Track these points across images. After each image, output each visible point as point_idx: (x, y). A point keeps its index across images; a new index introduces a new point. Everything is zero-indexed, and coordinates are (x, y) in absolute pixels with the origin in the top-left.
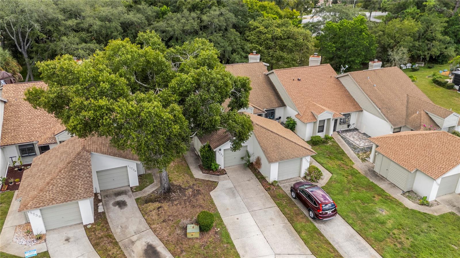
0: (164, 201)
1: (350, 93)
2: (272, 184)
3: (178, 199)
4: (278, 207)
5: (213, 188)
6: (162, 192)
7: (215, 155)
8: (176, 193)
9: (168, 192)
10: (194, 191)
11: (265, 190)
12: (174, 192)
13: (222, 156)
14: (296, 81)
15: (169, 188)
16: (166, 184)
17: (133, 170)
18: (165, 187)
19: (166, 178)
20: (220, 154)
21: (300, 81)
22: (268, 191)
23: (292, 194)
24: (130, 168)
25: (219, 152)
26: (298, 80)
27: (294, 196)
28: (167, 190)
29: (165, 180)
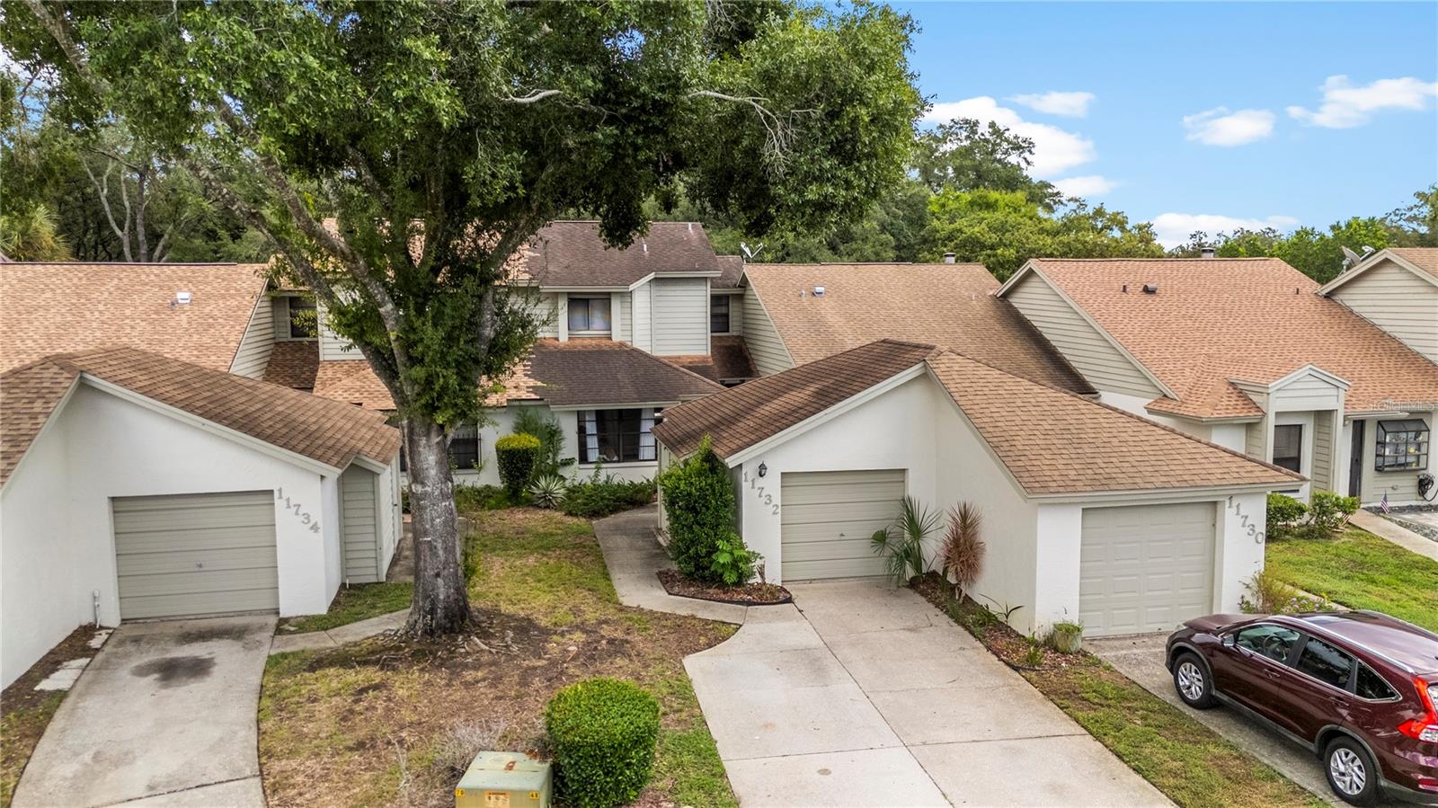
0: (410, 667)
1: (1406, 342)
2: (1050, 643)
3: (494, 663)
4: (1097, 738)
5: (703, 640)
6: (420, 625)
7: (737, 491)
8: (495, 642)
9: (452, 630)
10: (598, 642)
11: (1008, 669)
12: (485, 635)
13: (771, 508)
14: (1135, 295)
15: (460, 607)
16: (440, 581)
17: (302, 518)
18: (438, 595)
19: (444, 542)
20: (764, 499)
21: (1153, 297)
22: (1024, 669)
23: (1181, 683)
24: (289, 507)
25: (757, 486)
26: (1147, 290)
27: (1196, 692)
28: (446, 617)
29: (441, 552)
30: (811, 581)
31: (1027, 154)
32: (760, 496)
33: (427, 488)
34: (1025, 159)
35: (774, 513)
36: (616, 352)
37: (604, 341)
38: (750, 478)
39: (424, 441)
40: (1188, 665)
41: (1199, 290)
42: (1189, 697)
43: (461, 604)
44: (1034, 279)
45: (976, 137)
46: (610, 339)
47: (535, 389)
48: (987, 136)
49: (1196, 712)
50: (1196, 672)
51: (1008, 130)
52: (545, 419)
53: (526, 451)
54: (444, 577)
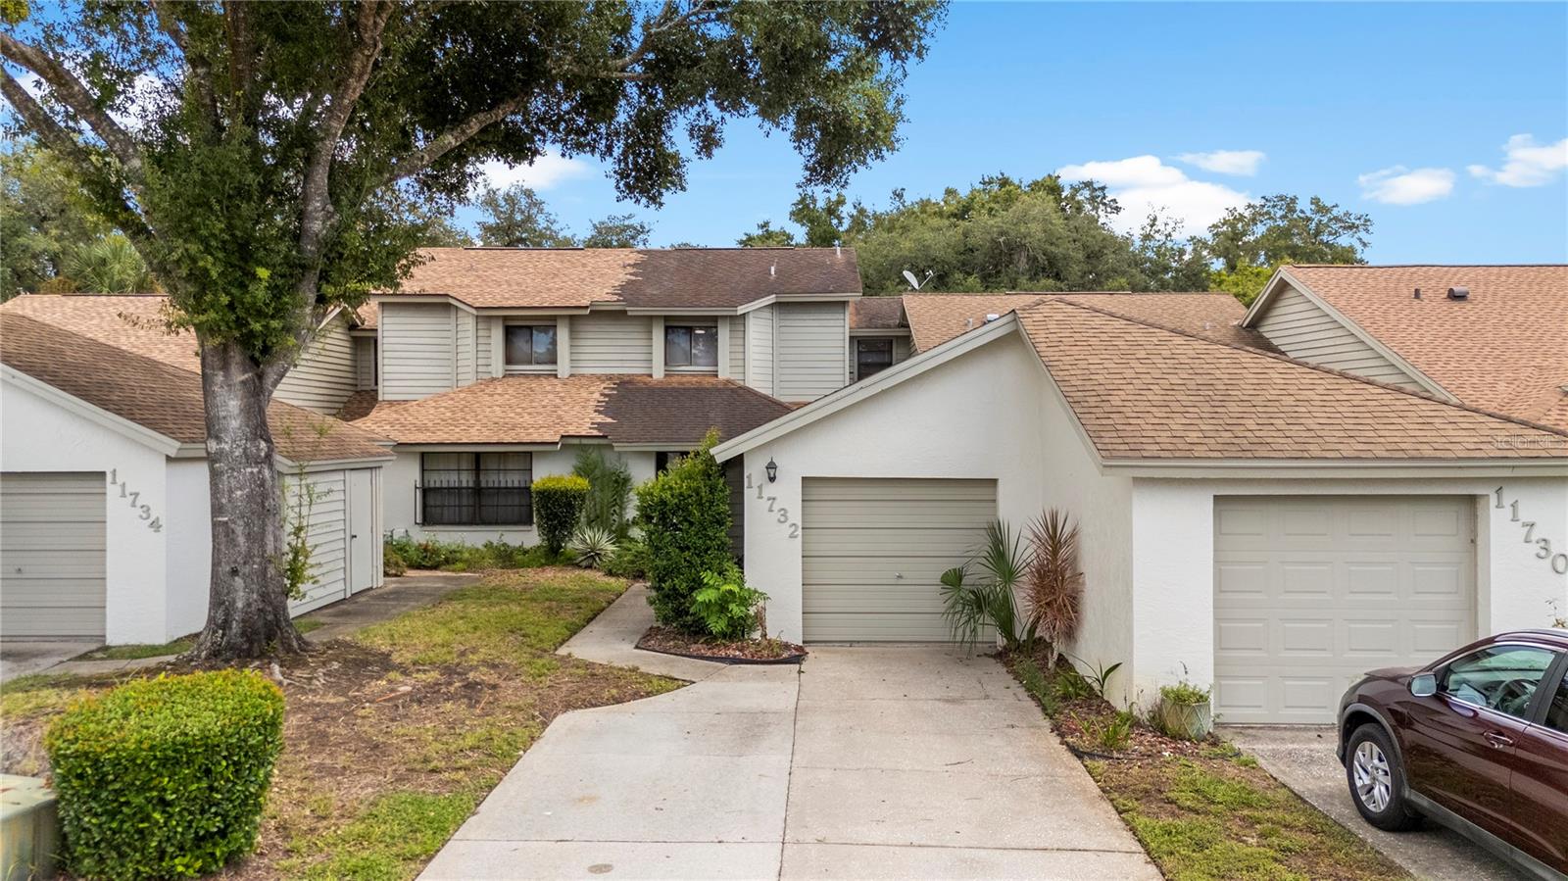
2: (1154, 720)
9: (246, 654)
11: (1068, 756)
13: (786, 529)
14: (1435, 304)
15: (267, 624)
16: (239, 581)
17: (140, 511)
18: (234, 602)
19: (247, 524)
20: (776, 515)
21: (1463, 304)
22: (1091, 755)
23: (1359, 783)
24: (124, 495)
25: (765, 495)
26: (1455, 297)
27: (1380, 798)
28: (243, 634)
29: (241, 540)
30: (851, 643)
31: (1362, 234)
32: (771, 510)
33: (223, 445)
34: (1360, 239)
35: (792, 536)
36: (718, 390)
37: (708, 379)
38: (755, 483)
39: (220, 378)
40: (1367, 744)
41: (1538, 297)
42: (1371, 807)
43: (270, 617)
44: (1290, 294)
45: (1295, 216)
46: (717, 376)
47: (600, 426)
48: (1309, 214)
49: (1382, 834)
50: (1381, 760)
51: (1336, 206)
52: (610, 461)
53: (565, 493)
54: (245, 577)
